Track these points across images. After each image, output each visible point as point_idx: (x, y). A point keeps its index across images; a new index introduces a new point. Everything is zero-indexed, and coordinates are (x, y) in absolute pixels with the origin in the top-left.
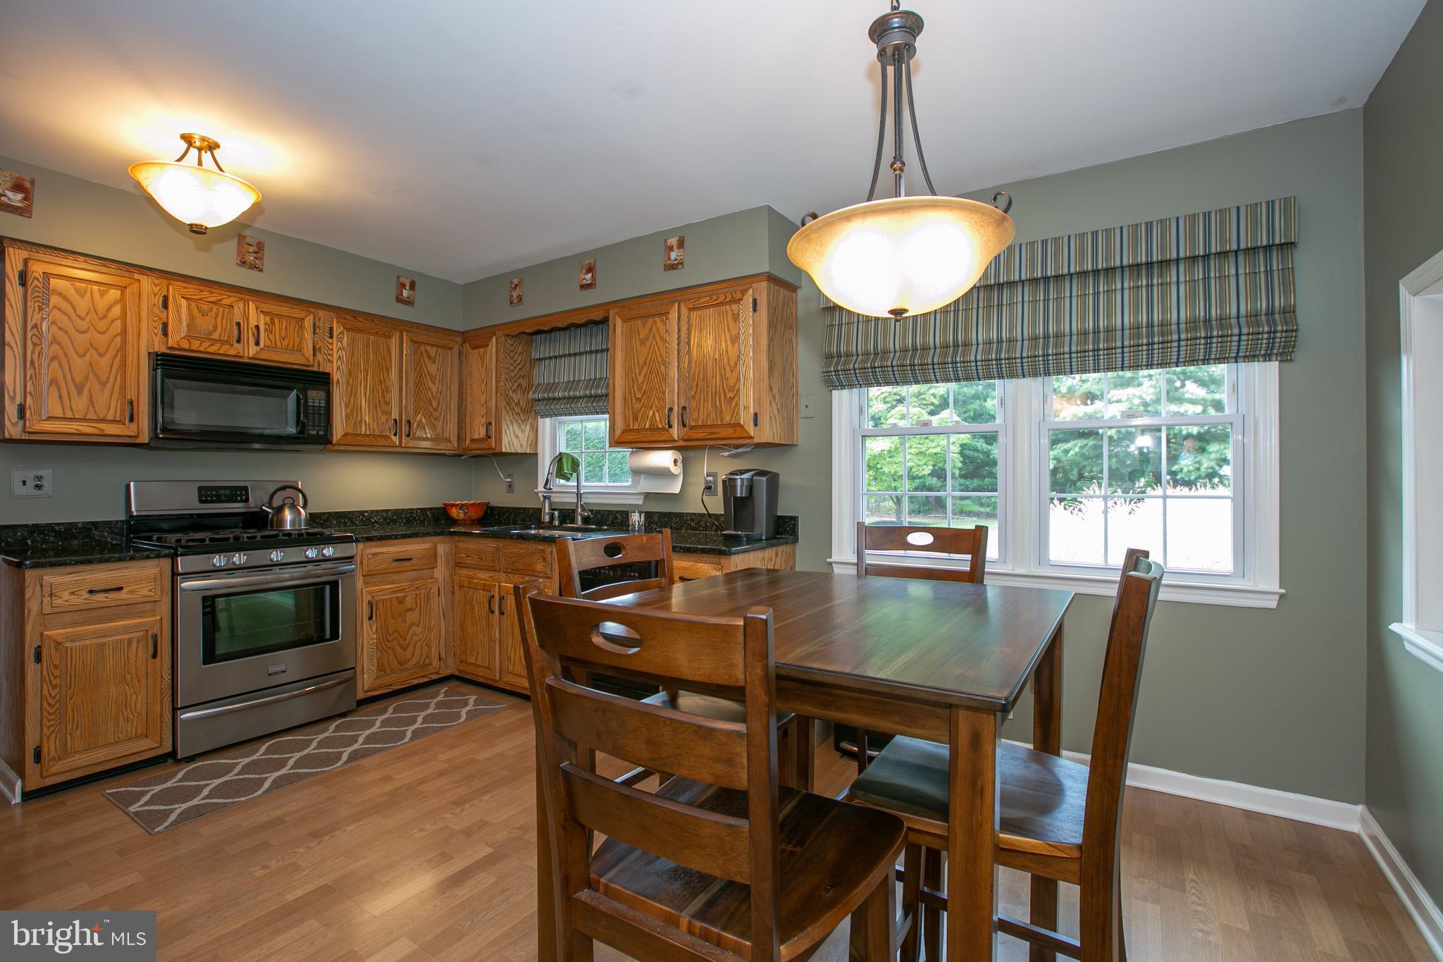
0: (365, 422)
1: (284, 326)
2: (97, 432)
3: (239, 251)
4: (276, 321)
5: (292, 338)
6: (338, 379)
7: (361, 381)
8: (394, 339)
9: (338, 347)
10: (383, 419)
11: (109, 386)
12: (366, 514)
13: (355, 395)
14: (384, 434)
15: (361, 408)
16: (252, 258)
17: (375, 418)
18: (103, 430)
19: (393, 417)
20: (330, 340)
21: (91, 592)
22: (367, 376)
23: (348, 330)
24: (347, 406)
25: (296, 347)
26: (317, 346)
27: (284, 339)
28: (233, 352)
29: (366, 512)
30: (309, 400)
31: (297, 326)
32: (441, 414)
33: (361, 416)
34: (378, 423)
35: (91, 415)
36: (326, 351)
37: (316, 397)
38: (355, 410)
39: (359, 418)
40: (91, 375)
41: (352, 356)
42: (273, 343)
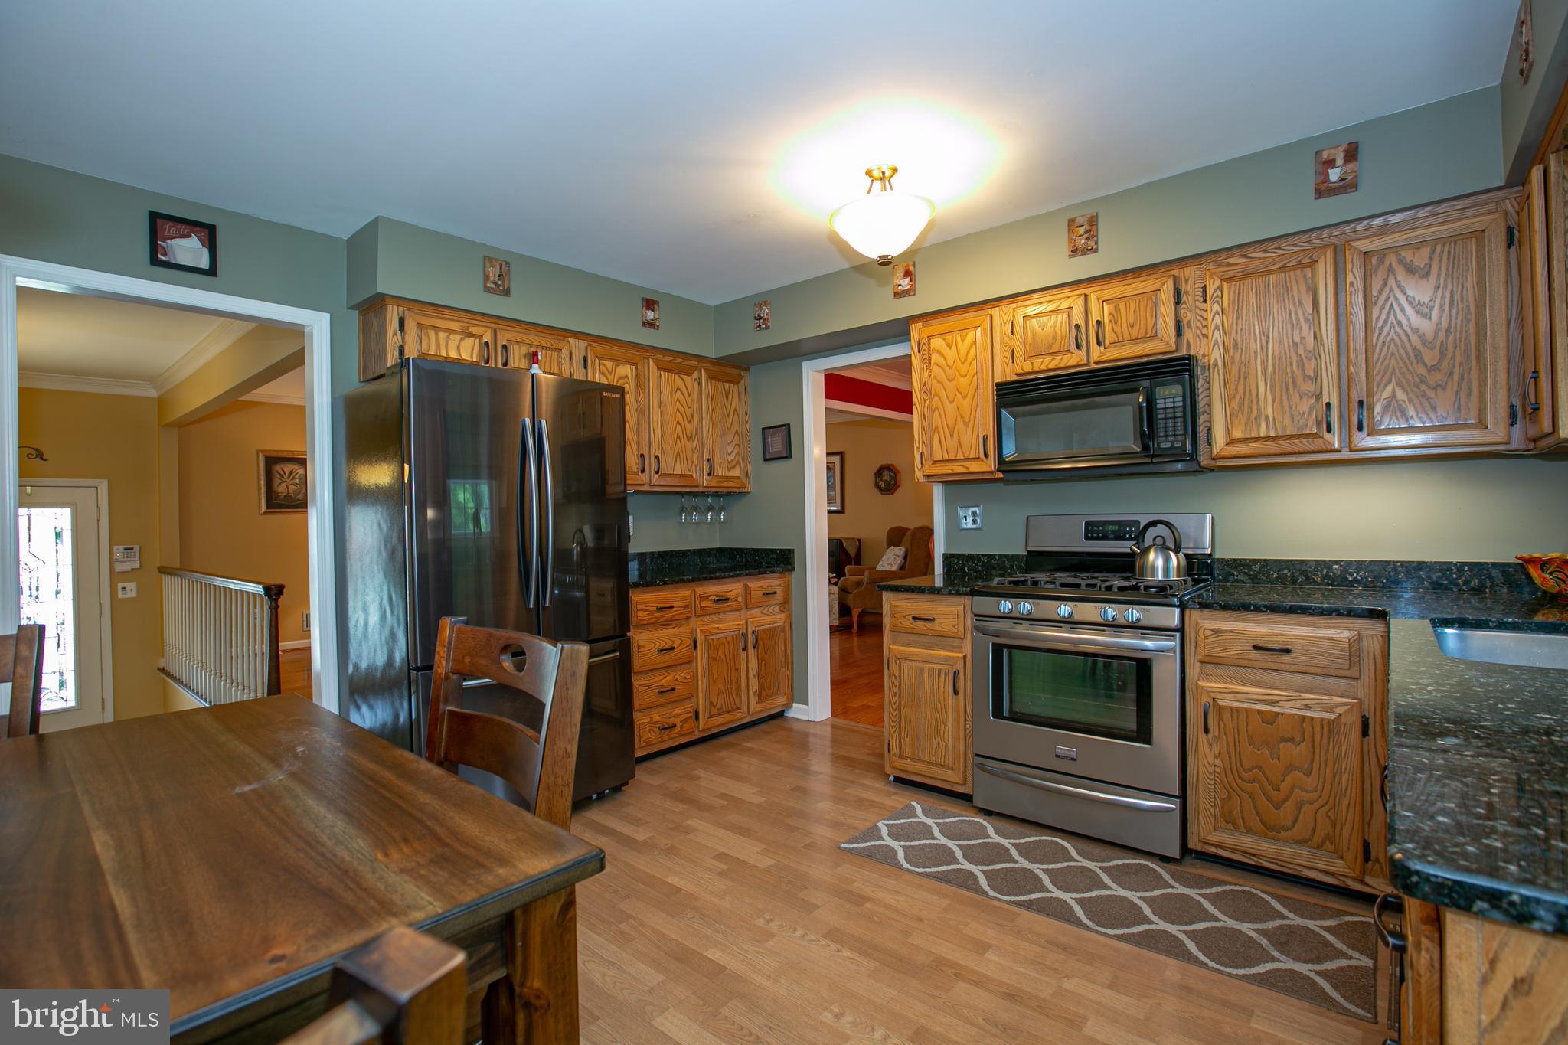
0: (1267, 417)
1: (1132, 309)
2: (965, 470)
3: (1070, 239)
4: (1122, 306)
5: (1143, 322)
6: (1216, 360)
7: (1256, 353)
8: (1321, 265)
9: (1214, 311)
10: (1304, 406)
11: (971, 425)
12: (1336, 567)
13: (1245, 378)
14: (1308, 432)
15: (1257, 395)
16: (1083, 241)
17: (1286, 407)
18: (968, 468)
19: (1325, 399)
20: (1203, 306)
21: (915, 618)
22: (1267, 342)
23: (1229, 280)
24: (1231, 398)
25: (1149, 331)
26: (1185, 321)
27: (1132, 327)
28: (1073, 361)
29: (1337, 562)
30: (1158, 401)
31: (1150, 303)
32: (1451, 374)
33: (1259, 409)
34: (1292, 416)
35: (960, 456)
36: (1199, 324)
37: (1169, 395)
38: (1246, 402)
39: (1255, 413)
40: (959, 418)
41: (1238, 318)
42: (1120, 336)
